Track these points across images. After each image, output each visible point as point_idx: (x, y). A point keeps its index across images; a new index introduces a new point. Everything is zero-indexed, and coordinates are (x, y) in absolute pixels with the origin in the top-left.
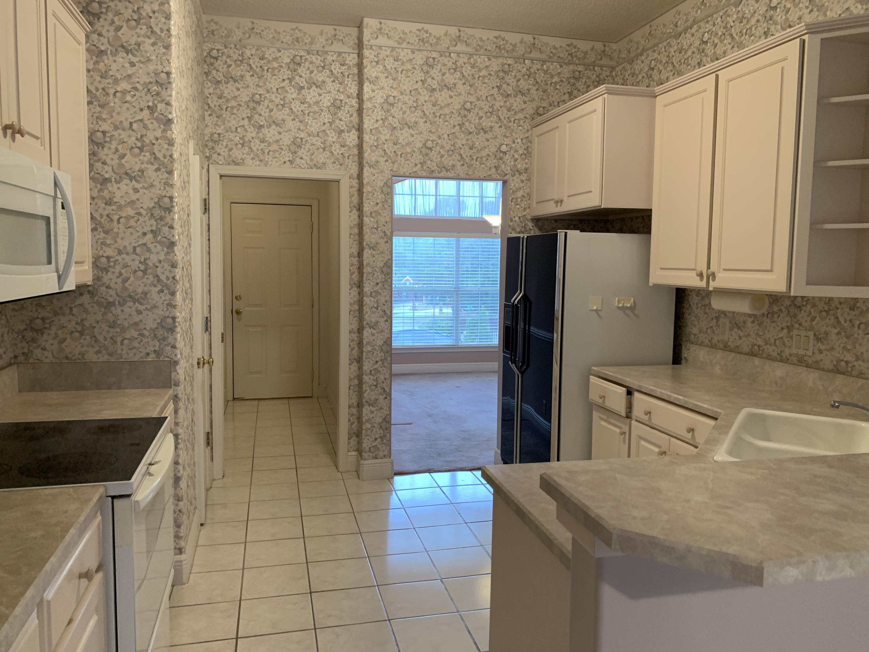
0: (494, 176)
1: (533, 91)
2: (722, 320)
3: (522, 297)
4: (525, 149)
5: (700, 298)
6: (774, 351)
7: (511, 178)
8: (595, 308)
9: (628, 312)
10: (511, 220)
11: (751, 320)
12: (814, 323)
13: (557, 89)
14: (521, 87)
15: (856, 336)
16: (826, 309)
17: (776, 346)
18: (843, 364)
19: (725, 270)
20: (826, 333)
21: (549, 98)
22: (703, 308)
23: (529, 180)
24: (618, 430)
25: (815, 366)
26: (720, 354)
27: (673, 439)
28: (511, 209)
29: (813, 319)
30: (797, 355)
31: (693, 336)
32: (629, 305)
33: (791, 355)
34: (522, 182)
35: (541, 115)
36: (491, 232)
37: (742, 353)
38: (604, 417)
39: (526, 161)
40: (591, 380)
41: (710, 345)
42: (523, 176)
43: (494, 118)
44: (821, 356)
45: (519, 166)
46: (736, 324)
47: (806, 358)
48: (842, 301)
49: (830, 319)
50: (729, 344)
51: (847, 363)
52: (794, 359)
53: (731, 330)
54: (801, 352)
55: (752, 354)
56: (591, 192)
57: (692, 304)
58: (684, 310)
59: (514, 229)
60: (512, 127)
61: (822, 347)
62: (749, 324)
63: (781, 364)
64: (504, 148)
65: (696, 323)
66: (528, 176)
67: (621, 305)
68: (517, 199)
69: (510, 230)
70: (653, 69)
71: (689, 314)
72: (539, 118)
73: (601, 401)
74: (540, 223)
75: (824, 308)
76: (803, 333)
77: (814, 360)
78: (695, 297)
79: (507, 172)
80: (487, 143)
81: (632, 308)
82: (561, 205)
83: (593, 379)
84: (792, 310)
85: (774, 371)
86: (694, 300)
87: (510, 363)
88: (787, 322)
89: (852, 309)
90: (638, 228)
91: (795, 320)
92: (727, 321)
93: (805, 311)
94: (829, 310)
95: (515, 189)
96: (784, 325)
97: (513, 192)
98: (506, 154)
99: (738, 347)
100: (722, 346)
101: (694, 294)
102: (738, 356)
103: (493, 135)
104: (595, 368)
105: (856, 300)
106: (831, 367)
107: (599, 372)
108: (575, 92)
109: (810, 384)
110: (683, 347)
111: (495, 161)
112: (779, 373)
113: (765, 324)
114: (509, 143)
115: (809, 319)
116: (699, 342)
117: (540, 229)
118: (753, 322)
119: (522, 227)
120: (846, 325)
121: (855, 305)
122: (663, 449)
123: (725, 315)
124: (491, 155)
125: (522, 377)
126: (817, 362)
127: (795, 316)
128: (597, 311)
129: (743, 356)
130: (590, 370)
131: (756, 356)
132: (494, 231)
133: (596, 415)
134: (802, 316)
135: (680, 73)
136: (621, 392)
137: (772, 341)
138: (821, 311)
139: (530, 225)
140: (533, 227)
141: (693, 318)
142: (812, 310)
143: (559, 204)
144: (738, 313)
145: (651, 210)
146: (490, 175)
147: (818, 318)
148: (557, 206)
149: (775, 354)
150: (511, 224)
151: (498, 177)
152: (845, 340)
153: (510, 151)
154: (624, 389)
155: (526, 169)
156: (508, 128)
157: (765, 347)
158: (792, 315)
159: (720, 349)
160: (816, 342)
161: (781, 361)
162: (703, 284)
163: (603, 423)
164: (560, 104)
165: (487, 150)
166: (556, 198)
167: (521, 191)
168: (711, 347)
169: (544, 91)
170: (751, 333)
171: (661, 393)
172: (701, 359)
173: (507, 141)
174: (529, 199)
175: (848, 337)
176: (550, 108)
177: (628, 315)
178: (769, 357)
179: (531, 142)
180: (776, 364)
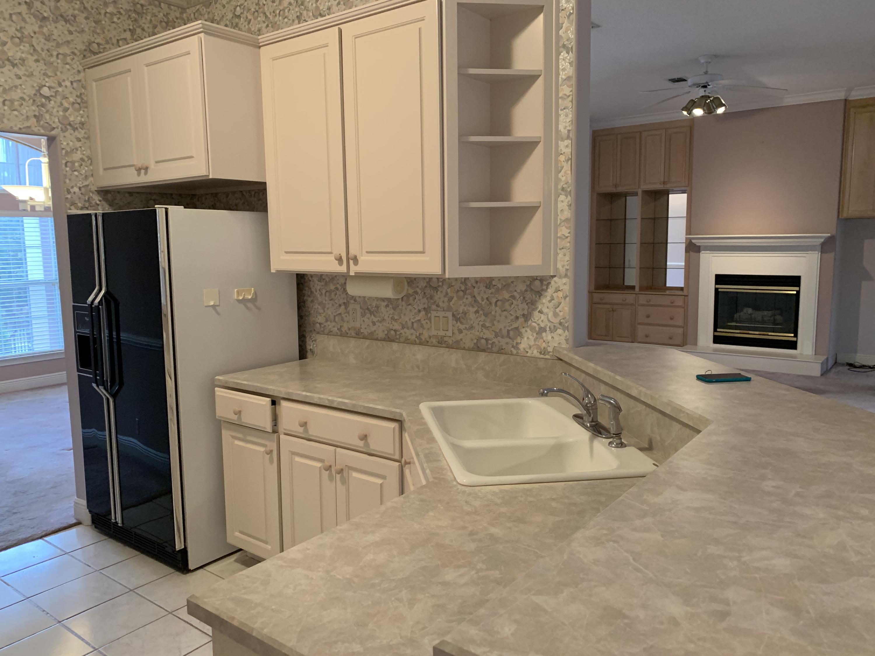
0: (36, 130)
1: (81, 18)
2: (351, 307)
3: (104, 296)
4: (77, 96)
5: (323, 283)
6: (412, 334)
7: (62, 134)
8: (212, 303)
9: (250, 305)
10: (69, 192)
11: (384, 304)
12: (451, 303)
13: (113, 22)
14: (63, 11)
15: (493, 313)
16: (463, 289)
17: (414, 329)
18: (483, 341)
19: (367, 252)
20: (465, 313)
21: (104, 32)
22: (327, 294)
23: (88, 138)
24: (262, 449)
25: (456, 346)
26: (353, 342)
27: (338, 449)
28: (65, 176)
29: (450, 299)
30: (436, 336)
31: (318, 325)
32: (250, 297)
33: (430, 337)
34: (79, 140)
35: (95, 53)
36: (17, 209)
37: (377, 339)
38: (240, 436)
39: (81, 112)
40: (217, 393)
41: (339, 334)
42: (79, 132)
43: (25, 47)
44: (461, 336)
45: (72, 119)
46: (368, 309)
47: (446, 339)
48: (478, 280)
49: (467, 298)
50: (362, 331)
51: (487, 340)
52: (434, 341)
53: (363, 315)
54: (441, 333)
55: (389, 339)
56: (192, 157)
57: (313, 290)
58: (305, 298)
59: (73, 204)
60: (55, 64)
61: (462, 327)
62: (383, 309)
63: (421, 347)
64: (45, 91)
65: (321, 311)
66: (85, 133)
67: (241, 298)
68: (73, 163)
69: (68, 205)
70: (239, 17)
71: (312, 301)
72: (94, 57)
73: (235, 417)
74: (109, 196)
75: (460, 287)
76: (441, 314)
77: (454, 340)
78: (317, 282)
79: (54, 126)
80: (18, 82)
81: (253, 301)
82: (146, 173)
83: (220, 392)
84: (428, 291)
85: (414, 355)
86: (316, 286)
87: (94, 385)
88: (424, 304)
89: (488, 287)
90: (236, 205)
91: (432, 301)
92: (358, 307)
93: (441, 292)
94: (466, 289)
95: (69, 150)
96: (421, 307)
97: (67, 152)
98: (50, 100)
99: (372, 333)
100: (353, 334)
101: (315, 279)
102: (374, 342)
103: (27, 70)
104: (220, 378)
105: (491, 279)
106: (472, 345)
107: (227, 382)
108: (139, 31)
109: (453, 364)
110: (308, 339)
111: (34, 108)
112: (419, 357)
113: (400, 307)
114: (53, 85)
115: (446, 299)
116: (326, 332)
117: (111, 205)
118: (387, 306)
119: (85, 201)
120: (483, 303)
121: (490, 282)
122: (327, 464)
123: (355, 301)
124: (27, 98)
125: (114, 402)
126: (458, 342)
127: (431, 297)
128: (214, 306)
129: (379, 343)
130: (213, 380)
131: (393, 341)
132: (21, 207)
133: (226, 434)
134: (439, 297)
135: (275, 26)
136: (264, 403)
137: (409, 324)
138: (458, 291)
139: (96, 198)
140: (100, 201)
141: (317, 306)
142: (449, 290)
143: (143, 171)
144: (370, 298)
145: (265, 183)
146: (29, 127)
147: (455, 299)
148: (139, 174)
149: (414, 337)
150: (69, 196)
151: (42, 131)
152: (483, 317)
153: (55, 96)
154: (268, 400)
155: (82, 124)
156: (49, 64)
157: (402, 331)
158: (428, 296)
159: (352, 337)
160: (455, 322)
161: (420, 344)
162: (343, 269)
163: (237, 442)
164: (121, 43)
165: (19, 91)
166: (139, 163)
167: (79, 152)
168: (341, 335)
169: (97, 22)
170: (386, 318)
171: (320, 398)
172: (331, 349)
173: (49, 82)
174: (91, 164)
175: (486, 315)
176: (107, 46)
177: (248, 308)
178: (407, 341)
179: (84, 87)
180: (416, 348)
